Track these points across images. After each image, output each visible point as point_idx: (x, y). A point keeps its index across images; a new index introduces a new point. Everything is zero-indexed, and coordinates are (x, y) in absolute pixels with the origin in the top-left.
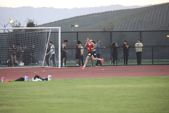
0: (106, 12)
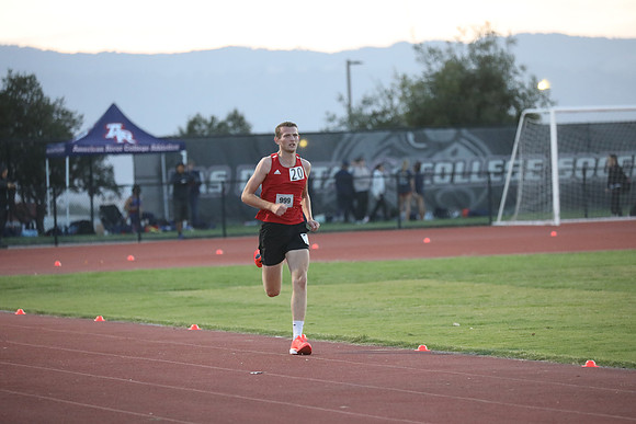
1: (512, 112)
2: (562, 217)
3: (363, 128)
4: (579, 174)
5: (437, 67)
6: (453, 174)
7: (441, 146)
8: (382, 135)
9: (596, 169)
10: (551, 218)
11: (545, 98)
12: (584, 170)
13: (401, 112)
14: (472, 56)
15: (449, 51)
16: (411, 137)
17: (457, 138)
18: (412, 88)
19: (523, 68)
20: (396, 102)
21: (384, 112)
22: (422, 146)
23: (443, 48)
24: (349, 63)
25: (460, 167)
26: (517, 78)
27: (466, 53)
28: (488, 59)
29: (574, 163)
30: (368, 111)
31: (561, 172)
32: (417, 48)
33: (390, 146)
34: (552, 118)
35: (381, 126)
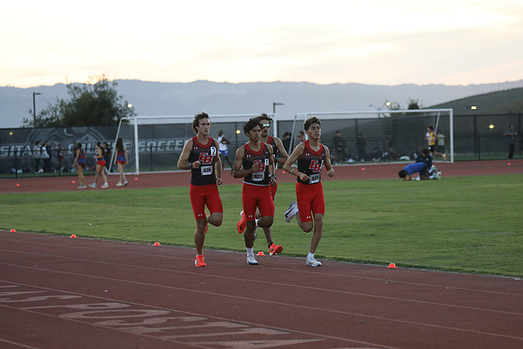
0: (512, 89)
1: (116, 119)
2: (140, 171)
3: (41, 126)
4: (148, 150)
5: (78, 96)
6: (86, 149)
7: (80, 136)
8: (51, 130)
9: (157, 147)
10: (135, 171)
11: (131, 112)
12: (151, 147)
13: (60, 118)
14: (95, 91)
15: (85, 88)
16: (65, 130)
17: (88, 132)
18: (66, 107)
19: (121, 97)
20: (58, 113)
21: (52, 118)
22: (71, 135)
23: (81, 87)
24: (34, 94)
25: (89, 146)
26: (118, 102)
27: (93, 90)
28: (104, 92)
29: (146, 144)
30: (44, 117)
31: (140, 148)
32: (68, 86)
33: (55, 135)
34: (135, 122)
35: (50, 125)
